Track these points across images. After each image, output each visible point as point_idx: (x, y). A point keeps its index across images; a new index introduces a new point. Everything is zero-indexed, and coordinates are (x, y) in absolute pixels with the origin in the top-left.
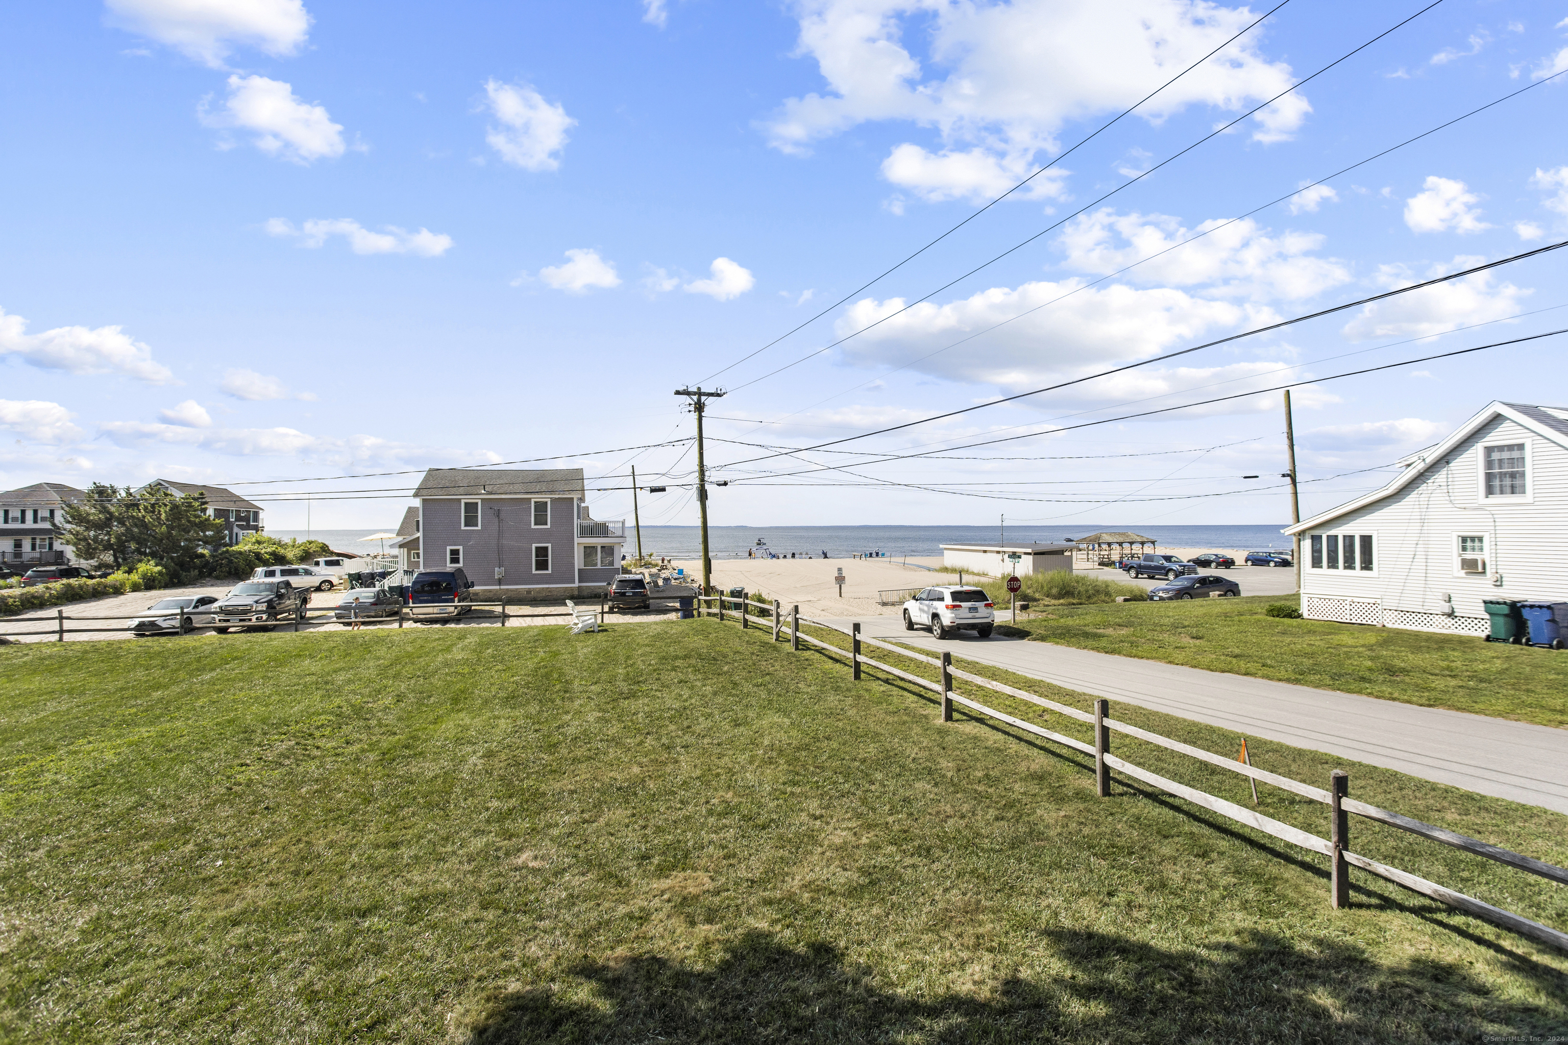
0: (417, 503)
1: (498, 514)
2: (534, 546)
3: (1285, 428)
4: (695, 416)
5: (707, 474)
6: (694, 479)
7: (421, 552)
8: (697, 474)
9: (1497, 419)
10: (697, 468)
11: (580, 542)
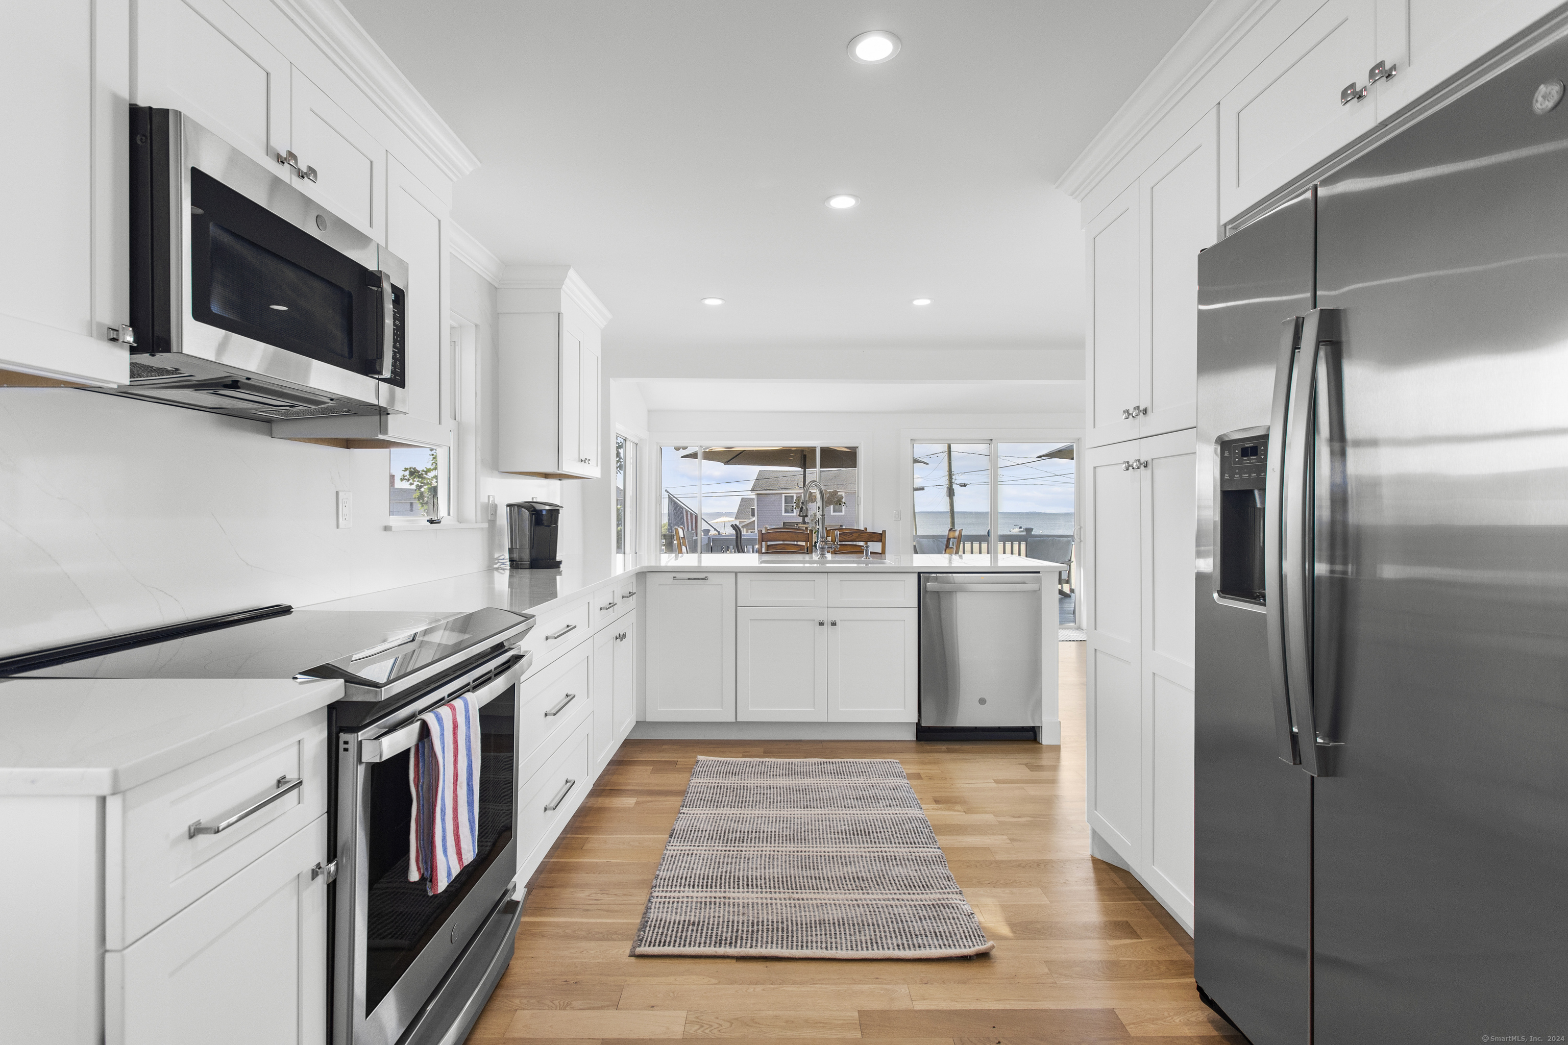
5: (954, 477)
6: (945, 481)
8: (947, 478)
10: (947, 474)
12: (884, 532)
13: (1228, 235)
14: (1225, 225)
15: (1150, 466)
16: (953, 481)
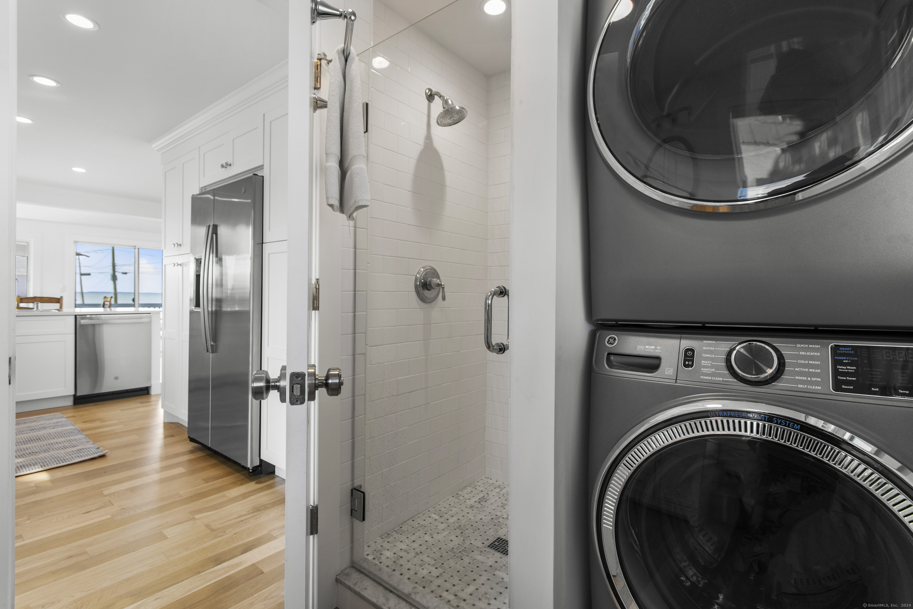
12: (62, 297)
13: (203, 191)
14: (202, 188)
15: (182, 265)
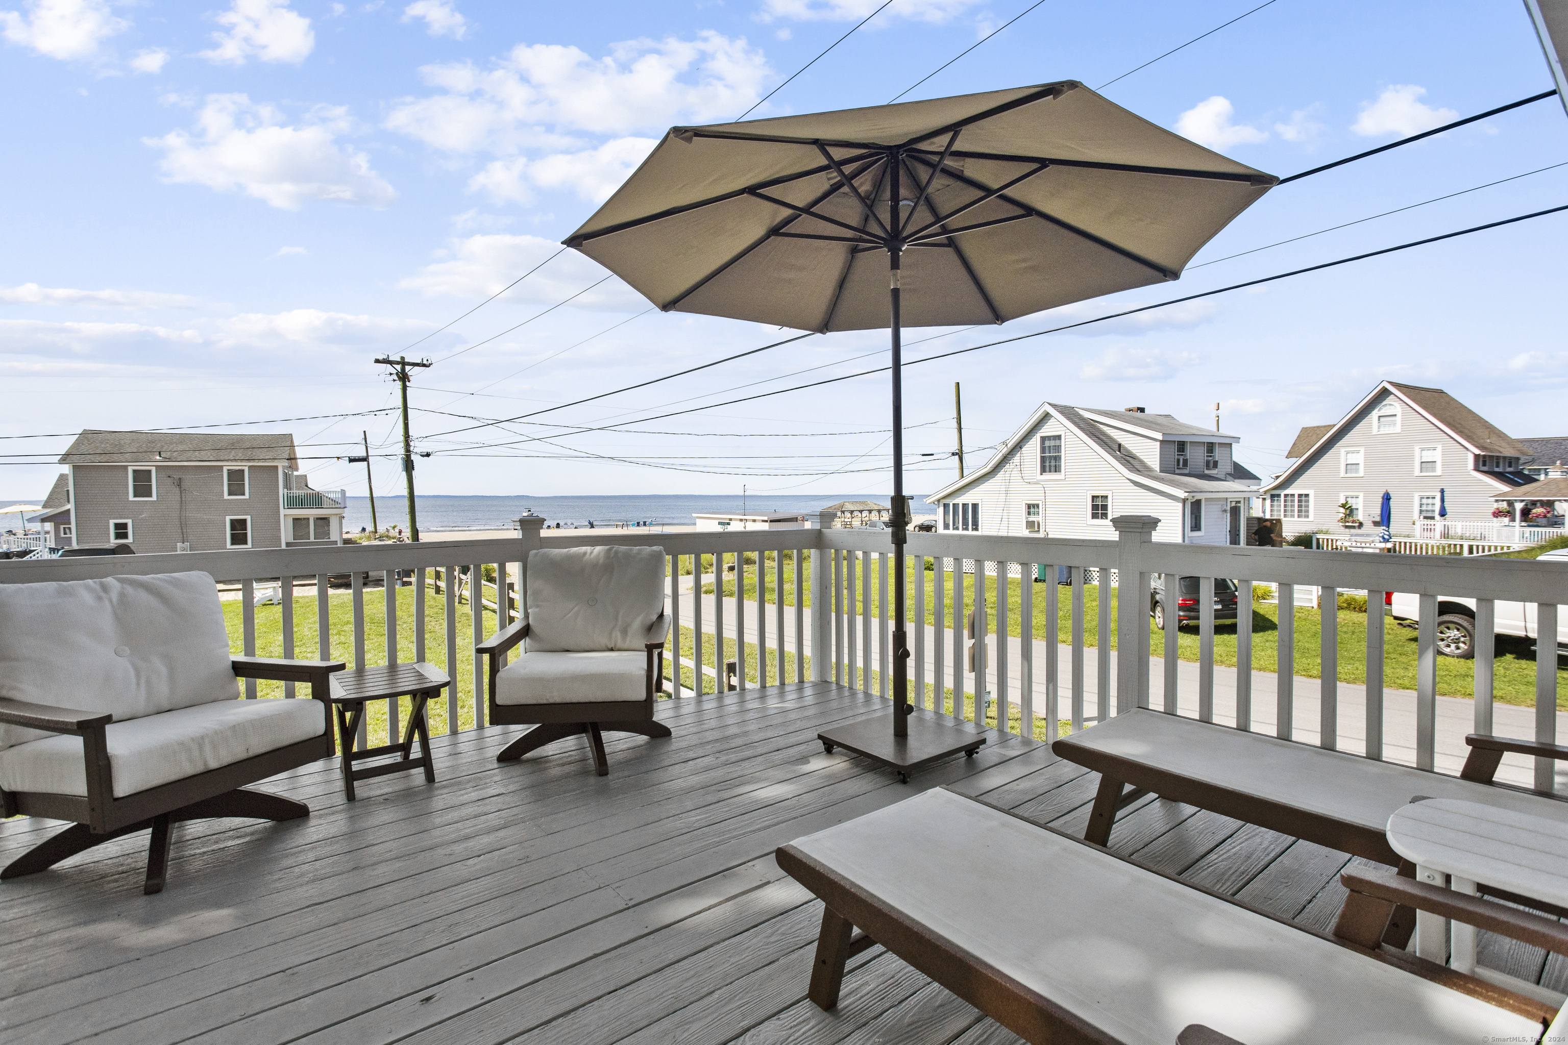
0: (66, 469)
1: (179, 483)
2: (228, 519)
3: (955, 415)
4: (399, 384)
5: (412, 444)
6: (400, 450)
7: (73, 526)
8: (402, 444)
9: (1046, 417)
10: (402, 438)
11: (286, 515)
16: (412, 449)
